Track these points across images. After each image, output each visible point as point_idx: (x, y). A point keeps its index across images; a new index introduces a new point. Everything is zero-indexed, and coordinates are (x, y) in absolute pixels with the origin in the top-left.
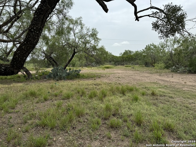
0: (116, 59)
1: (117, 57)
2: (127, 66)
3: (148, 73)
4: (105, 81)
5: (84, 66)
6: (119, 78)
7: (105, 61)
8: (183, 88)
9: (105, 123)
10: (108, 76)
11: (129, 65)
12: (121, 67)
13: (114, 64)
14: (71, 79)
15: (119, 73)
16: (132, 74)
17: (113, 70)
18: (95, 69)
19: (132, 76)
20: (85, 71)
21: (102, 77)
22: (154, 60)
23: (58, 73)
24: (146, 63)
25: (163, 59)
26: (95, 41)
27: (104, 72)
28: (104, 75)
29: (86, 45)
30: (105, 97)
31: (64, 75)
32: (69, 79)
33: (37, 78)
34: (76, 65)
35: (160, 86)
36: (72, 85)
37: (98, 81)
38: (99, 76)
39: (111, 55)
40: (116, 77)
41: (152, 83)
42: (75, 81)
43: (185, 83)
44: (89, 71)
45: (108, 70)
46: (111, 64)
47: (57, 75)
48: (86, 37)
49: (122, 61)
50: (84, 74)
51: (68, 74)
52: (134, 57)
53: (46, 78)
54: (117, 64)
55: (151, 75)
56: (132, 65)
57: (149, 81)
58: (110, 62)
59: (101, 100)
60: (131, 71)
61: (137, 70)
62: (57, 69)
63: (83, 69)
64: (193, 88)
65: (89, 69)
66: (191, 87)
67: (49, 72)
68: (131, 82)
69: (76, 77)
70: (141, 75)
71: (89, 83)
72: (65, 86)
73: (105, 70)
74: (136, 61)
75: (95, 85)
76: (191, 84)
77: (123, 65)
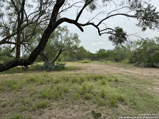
0: (93, 56)
1: (93, 54)
2: (101, 61)
3: (117, 67)
4: (84, 72)
5: (68, 61)
6: (94, 70)
7: (84, 57)
8: (139, 77)
9: (82, 97)
10: (86, 69)
11: (103, 60)
12: (97, 62)
13: (91, 60)
14: (58, 71)
15: (95, 67)
16: (104, 67)
17: (90, 64)
18: (76, 63)
19: (104, 68)
20: (68, 64)
21: (81, 69)
22: (122, 57)
23: (49, 66)
24: (116, 59)
25: (129, 57)
26: (76, 42)
27: (83, 65)
28: (83, 68)
29: (69, 46)
30: (83, 82)
31: (53, 67)
32: (56, 71)
33: (32, 70)
34: (61, 60)
35: (123, 76)
36: (59, 74)
37: (78, 72)
38: (79, 69)
39: (89, 52)
40: (92, 69)
41: (118, 74)
42: (61, 72)
43: (142, 74)
44: (72, 65)
45: (86, 64)
46: (89, 60)
47: (48, 67)
48: (70, 40)
49: (98, 57)
50: (68, 67)
51: (56, 67)
52: (107, 54)
53: (39, 70)
54: (93, 59)
55: (119, 68)
56: (105, 61)
57: (116, 73)
58: (88, 58)
59: (80, 84)
60: (104, 66)
61: (109, 65)
62: (48, 63)
63: (67, 64)
64: (147, 77)
65: (72, 63)
66: (145, 77)
67: (41, 65)
68: (102, 73)
69: (62, 69)
70: (111, 68)
71: (72, 74)
72: (54, 75)
73: (84, 64)
74: (109, 58)
75: (76, 74)
76: (146, 75)
77: (98, 60)
